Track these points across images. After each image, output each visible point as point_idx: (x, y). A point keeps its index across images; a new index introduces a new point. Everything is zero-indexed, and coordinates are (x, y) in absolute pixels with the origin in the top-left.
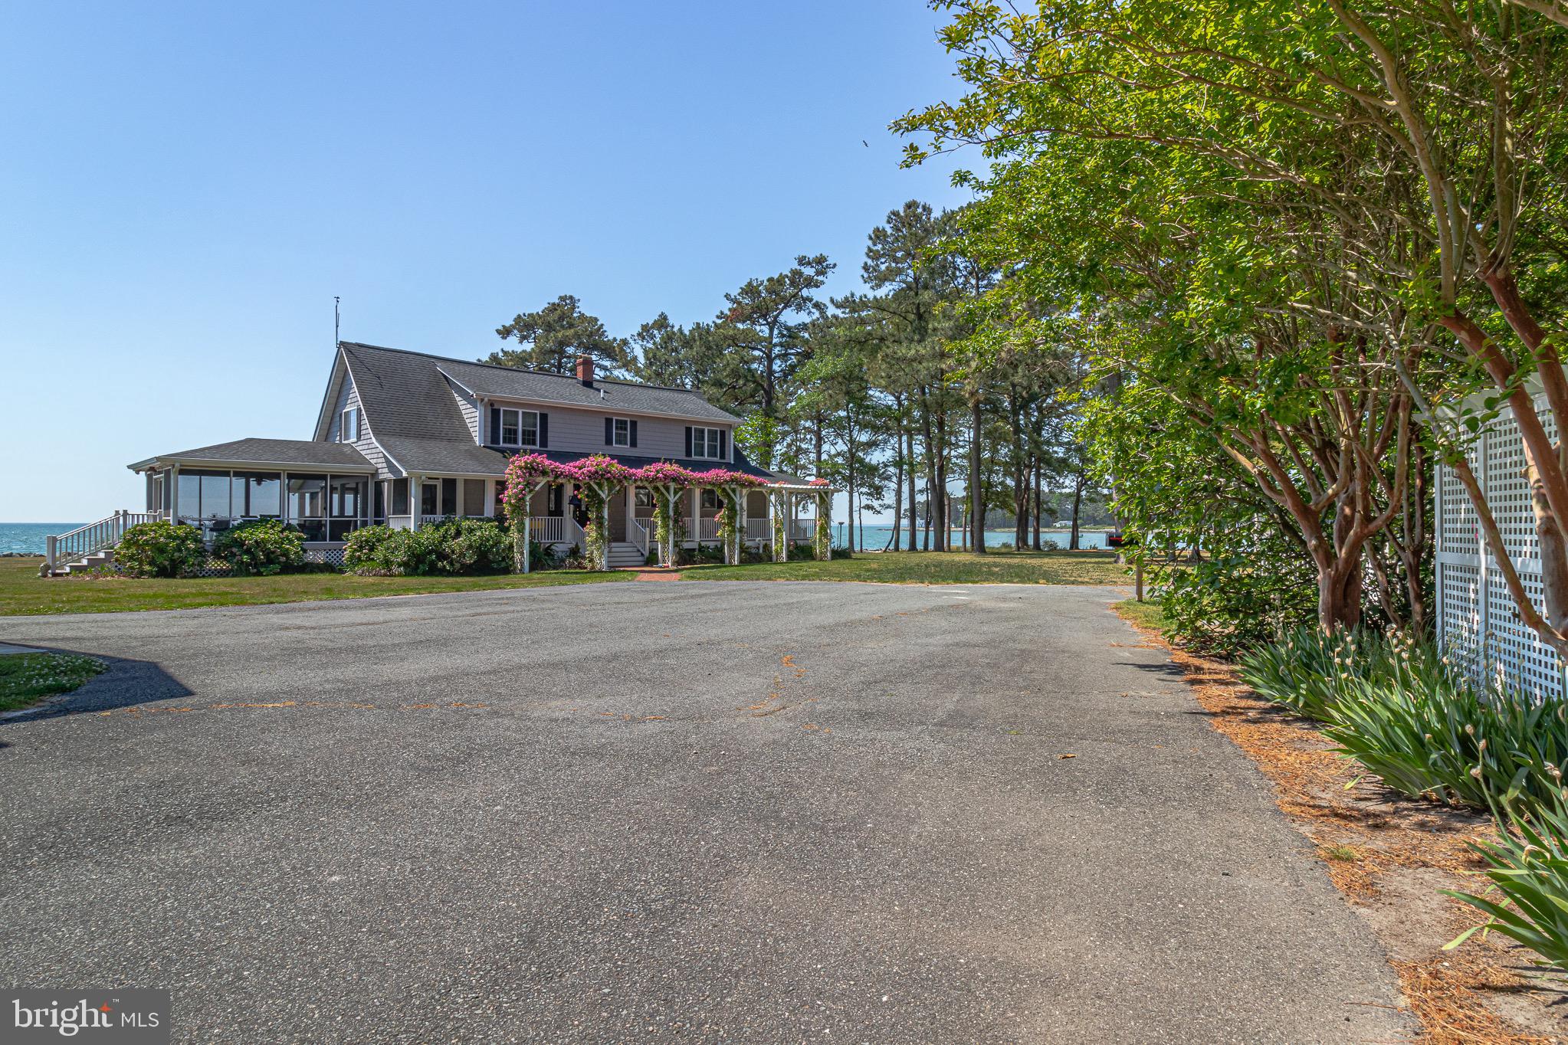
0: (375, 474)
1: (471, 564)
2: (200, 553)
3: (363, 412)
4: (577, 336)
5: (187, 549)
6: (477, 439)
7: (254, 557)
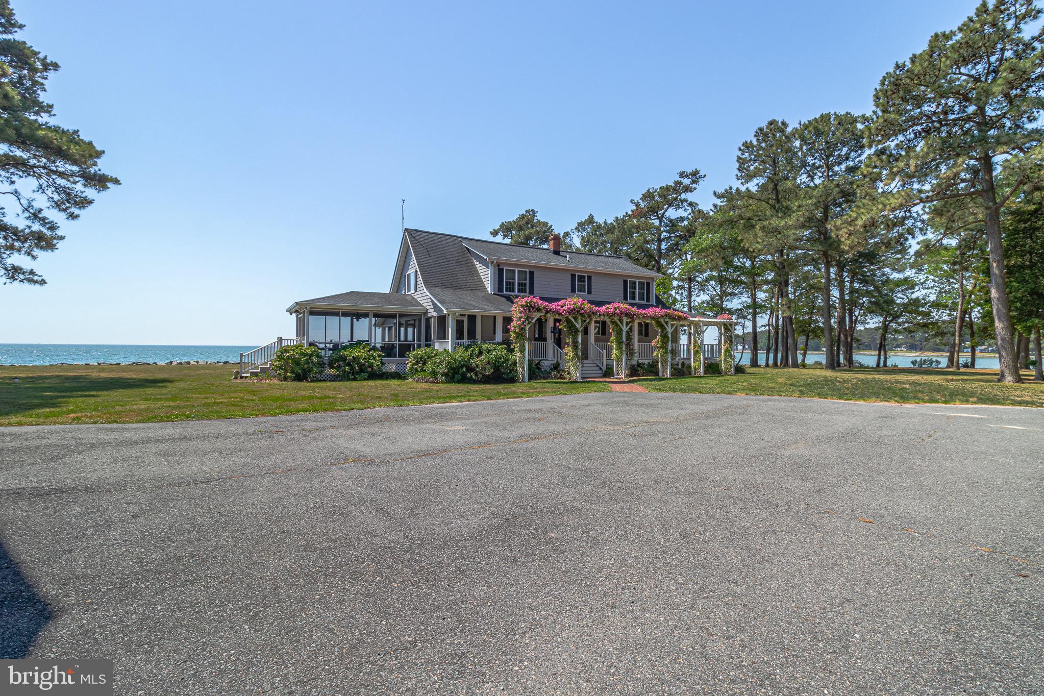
0: (426, 313)
1: (489, 375)
2: (320, 365)
3: (419, 273)
4: (537, 233)
5: (312, 362)
6: (489, 289)
7: (352, 368)
